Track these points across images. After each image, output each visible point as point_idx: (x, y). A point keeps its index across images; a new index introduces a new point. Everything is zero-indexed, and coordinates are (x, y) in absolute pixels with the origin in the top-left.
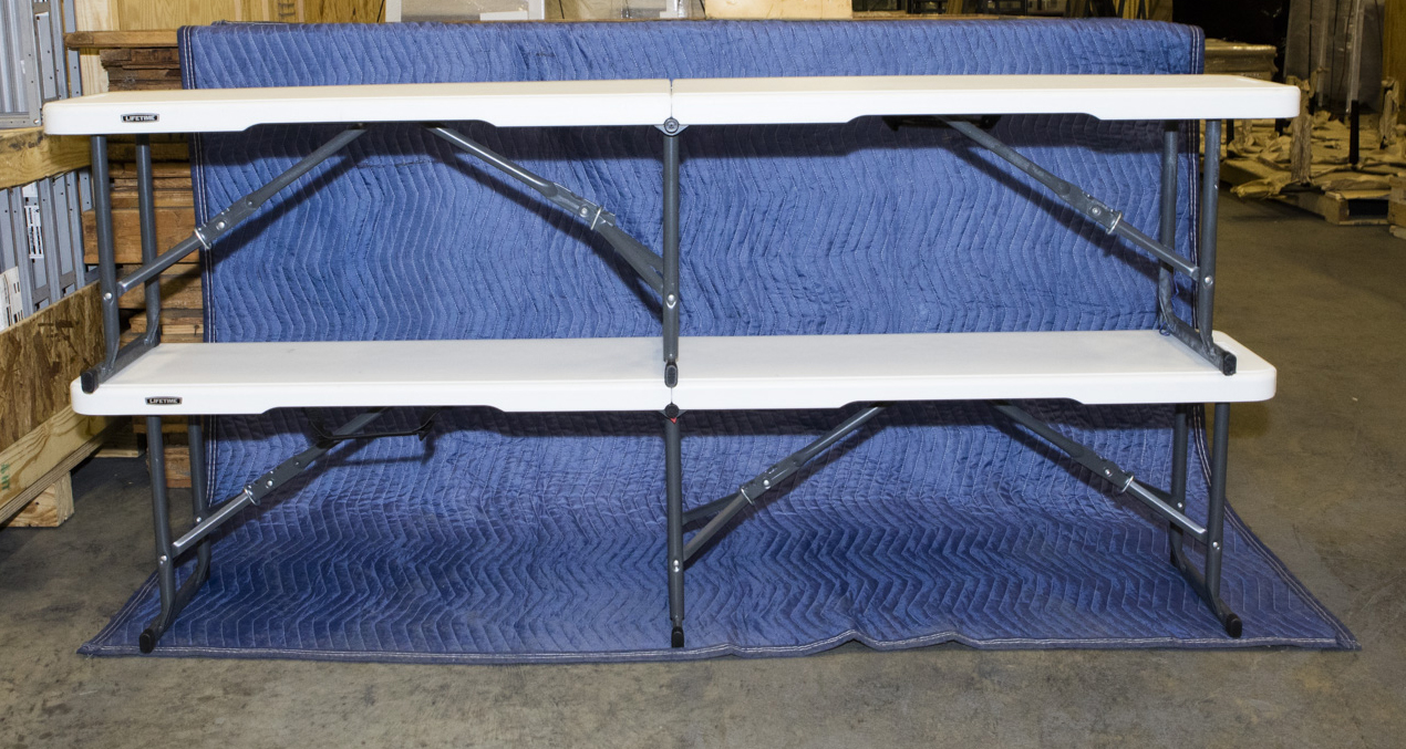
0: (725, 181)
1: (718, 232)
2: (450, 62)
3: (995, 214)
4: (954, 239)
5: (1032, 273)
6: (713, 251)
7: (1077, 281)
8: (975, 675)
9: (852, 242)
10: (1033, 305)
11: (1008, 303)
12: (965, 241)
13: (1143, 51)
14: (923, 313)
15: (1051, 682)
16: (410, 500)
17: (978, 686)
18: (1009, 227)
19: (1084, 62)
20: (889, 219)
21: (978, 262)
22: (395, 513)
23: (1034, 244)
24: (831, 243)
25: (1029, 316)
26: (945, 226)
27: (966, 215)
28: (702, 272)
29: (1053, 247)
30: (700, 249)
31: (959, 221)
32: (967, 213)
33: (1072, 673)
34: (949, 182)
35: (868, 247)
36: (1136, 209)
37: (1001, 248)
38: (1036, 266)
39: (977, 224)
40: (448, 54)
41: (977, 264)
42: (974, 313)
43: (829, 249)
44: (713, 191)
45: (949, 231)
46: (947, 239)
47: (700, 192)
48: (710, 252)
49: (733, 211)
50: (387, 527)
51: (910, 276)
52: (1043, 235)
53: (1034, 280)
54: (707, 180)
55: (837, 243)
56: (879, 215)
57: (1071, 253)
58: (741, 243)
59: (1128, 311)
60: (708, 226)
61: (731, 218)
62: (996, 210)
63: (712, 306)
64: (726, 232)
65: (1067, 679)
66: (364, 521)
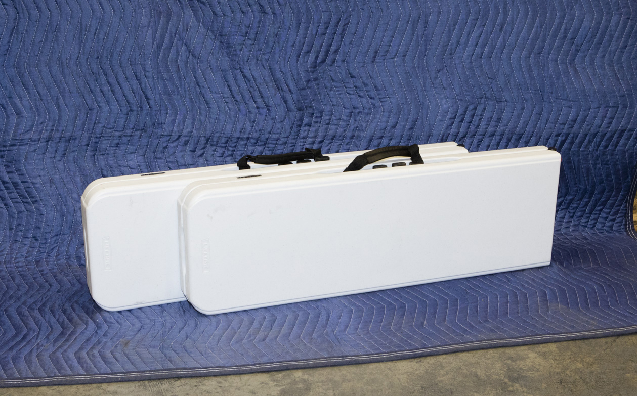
1: (290, 44)
3: (501, 30)
4: (469, 49)
5: (527, 76)
6: (287, 58)
7: (560, 81)
8: (506, 380)
9: (392, 49)
10: (526, 100)
11: (508, 99)
12: (478, 50)
14: (445, 106)
15: (563, 384)
16: (57, 256)
17: (511, 389)
18: (511, 40)
20: (420, 34)
21: (487, 68)
22: (46, 268)
23: (530, 54)
24: (376, 52)
25: (523, 109)
26: (463, 40)
27: (478, 32)
28: (279, 75)
29: (543, 56)
30: (277, 57)
31: (474, 35)
32: (481, 30)
33: (577, 377)
34: (467, 5)
35: (404, 56)
36: (606, 27)
37: (504, 56)
38: (530, 71)
39: (487, 39)
41: (486, 69)
42: (482, 106)
43: (375, 57)
44: (287, 10)
45: (466, 43)
46: (464, 49)
47: (277, 12)
48: (285, 60)
49: (302, 26)
50: (41, 280)
51: (436, 78)
52: (536, 46)
53: (528, 82)
55: (381, 52)
56: (414, 30)
57: (556, 60)
58: (308, 52)
59: (596, 106)
60: (283, 39)
61: (301, 32)
62: (502, 28)
63: (286, 102)
64: (297, 43)
65: (574, 382)
66: (21, 275)
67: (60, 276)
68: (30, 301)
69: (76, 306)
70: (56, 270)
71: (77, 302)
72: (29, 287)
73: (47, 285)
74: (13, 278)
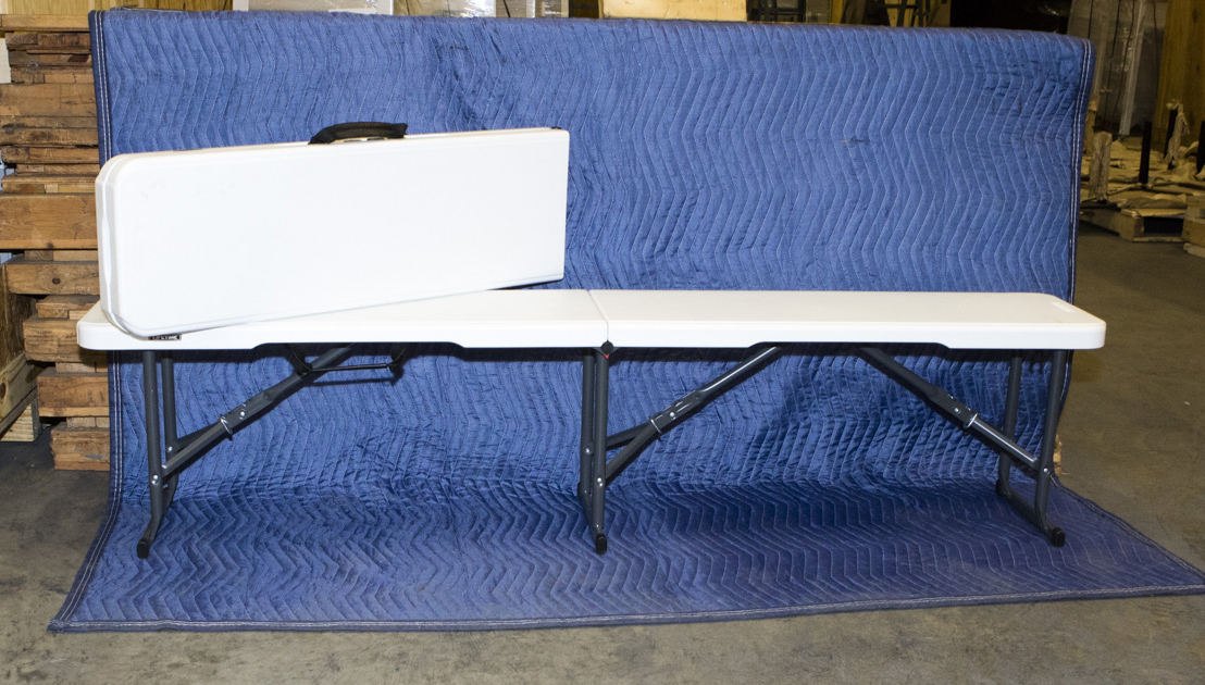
0: (631, 177)
1: (622, 227)
2: (363, 53)
3: (887, 215)
4: (846, 238)
5: (918, 273)
7: (961, 281)
8: (898, 645)
9: (749, 238)
12: (856, 240)
13: (1035, 62)
15: (970, 652)
16: (320, 482)
17: (904, 655)
18: (899, 227)
19: (979, 70)
20: (784, 218)
22: (307, 497)
23: (922, 246)
24: (729, 240)
26: (838, 227)
27: (858, 217)
28: (605, 265)
29: (940, 249)
30: (604, 243)
31: (853, 221)
32: (860, 214)
33: (987, 644)
34: (845, 183)
35: (764, 245)
36: (1020, 215)
37: (889, 248)
38: (922, 267)
39: (868, 225)
40: (362, 46)
41: (867, 263)
43: (727, 246)
44: (620, 185)
45: (843, 230)
46: (840, 237)
47: (606, 187)
48: (615, 245)
49: (637, 206)
50: (302, 512)
51: (803, 274)
52: (931, 237)
54: (613, 175)
55: (734, 241)
56: (777, 211)
57: (956, 255)
58: (645, 237)
60: (613, 221)
61: (636, 214)
64: (630, 227)
65: (984, 650)
66: (276, 505)
67: (323, 507)
68: (293, 533)
69: (350, 542)
70: (318, 500)
71: (351, 539)
72: (288, 518)
73: (309, 517)
74: (267, 508)
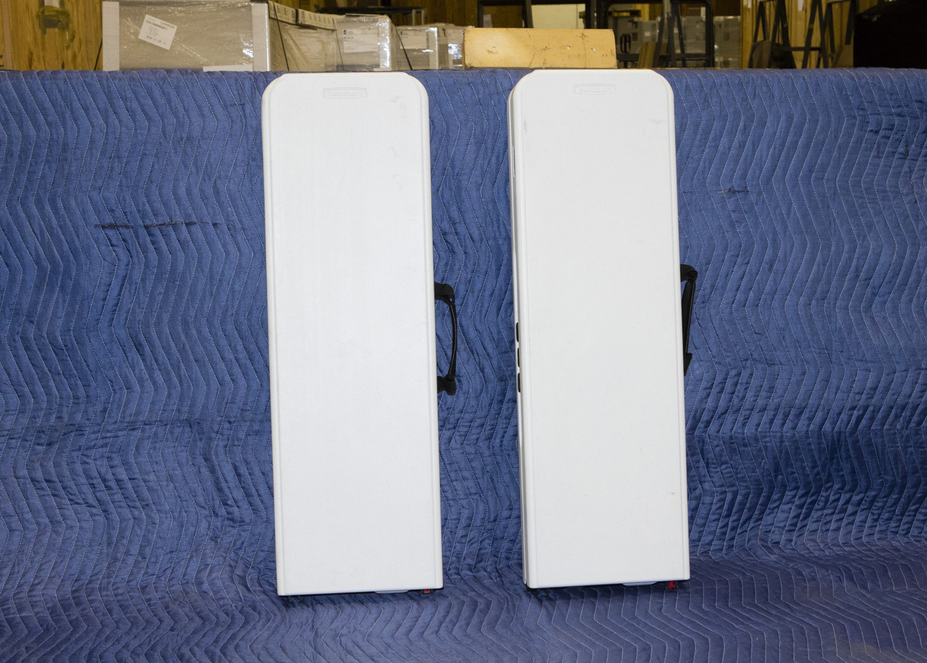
0: (495, 239)
1: (487, 293)
2: (203, 115)
3: (770, 269)
4: (728, 295)
5: (807, 330)
6: (484, 312)
7: (853, 336)
10: (808, 363)
11: (783, 360)
12: (740, 296)
13: (921, 102)
14: (698, 372)
16: (170, 580)
18: (784, 282)
19: (861, 112)
21: (753, 320)
22: (154, 596)
23: (810, 301)
25: (804, 374)
26: (719, 283)
27: (740, 272)
29: (829, 303)
30: (469, 311)
31: (734, 277)
32: (743, 268)
34: (724, 237)
36: (913, 262)
37: (776, 304)
38: (811, 322)
39: (751, 282)
40: (199, 107)
42: (748, 371)
44: (483, 248)
45: (724, 288)
46: (722, 295)
47: (470, 251)
48: (481, 312)
50: (149, 615)
52: (819, 290)
53: (809, 337)
54: (476, 236)
57: (846, 308)
59: (903, 369)
60: (478, 286)
62: (771, 266)
63: (482, 370)
64: (497, 292)
66: (121, 606)
67: (174, 607)
68: (134, 644)
69: (196, 649)
70: (167, 599)
71: (197, 645)
72: (133, 623)
73: (156, 620)
74: (110, 611)
